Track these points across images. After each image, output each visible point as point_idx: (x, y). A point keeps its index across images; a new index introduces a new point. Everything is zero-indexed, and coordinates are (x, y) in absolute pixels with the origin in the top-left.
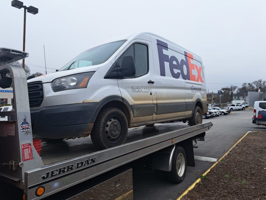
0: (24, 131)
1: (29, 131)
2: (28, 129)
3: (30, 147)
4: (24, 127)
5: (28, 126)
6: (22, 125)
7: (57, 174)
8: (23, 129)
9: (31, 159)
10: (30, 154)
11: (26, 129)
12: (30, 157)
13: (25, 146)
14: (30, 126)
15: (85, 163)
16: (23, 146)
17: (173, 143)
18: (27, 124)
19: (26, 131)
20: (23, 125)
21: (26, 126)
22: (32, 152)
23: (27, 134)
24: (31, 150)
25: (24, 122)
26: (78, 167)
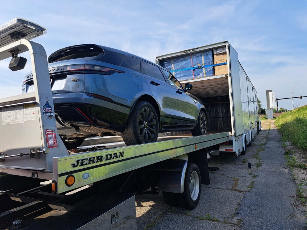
0: (47, 115)
1: (52, 115)
2: (51, 112)
3: (54, 133)
4: (47, 110)
5: (50, 109)
6: (44, 108)
7: (87, 164)
8: (46, 112)
9: (55, 147)
10: (54, 141)
11: (49, 113)
12: (55, 145)
13: (49, 131)
14: (53, 110)
15: (114, 156)
16: (47, 131)
17: (196, 149)
18: (50, 108)
19: (49, 115)
20: (46, 108)
21: (49, 109)
22: (56, 139)
23: (50, 119)
24: (55, 137)
25: (46, 104)
26: (107, 159)
